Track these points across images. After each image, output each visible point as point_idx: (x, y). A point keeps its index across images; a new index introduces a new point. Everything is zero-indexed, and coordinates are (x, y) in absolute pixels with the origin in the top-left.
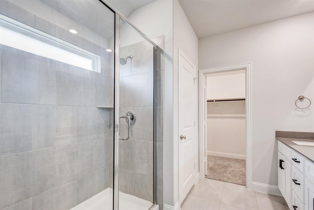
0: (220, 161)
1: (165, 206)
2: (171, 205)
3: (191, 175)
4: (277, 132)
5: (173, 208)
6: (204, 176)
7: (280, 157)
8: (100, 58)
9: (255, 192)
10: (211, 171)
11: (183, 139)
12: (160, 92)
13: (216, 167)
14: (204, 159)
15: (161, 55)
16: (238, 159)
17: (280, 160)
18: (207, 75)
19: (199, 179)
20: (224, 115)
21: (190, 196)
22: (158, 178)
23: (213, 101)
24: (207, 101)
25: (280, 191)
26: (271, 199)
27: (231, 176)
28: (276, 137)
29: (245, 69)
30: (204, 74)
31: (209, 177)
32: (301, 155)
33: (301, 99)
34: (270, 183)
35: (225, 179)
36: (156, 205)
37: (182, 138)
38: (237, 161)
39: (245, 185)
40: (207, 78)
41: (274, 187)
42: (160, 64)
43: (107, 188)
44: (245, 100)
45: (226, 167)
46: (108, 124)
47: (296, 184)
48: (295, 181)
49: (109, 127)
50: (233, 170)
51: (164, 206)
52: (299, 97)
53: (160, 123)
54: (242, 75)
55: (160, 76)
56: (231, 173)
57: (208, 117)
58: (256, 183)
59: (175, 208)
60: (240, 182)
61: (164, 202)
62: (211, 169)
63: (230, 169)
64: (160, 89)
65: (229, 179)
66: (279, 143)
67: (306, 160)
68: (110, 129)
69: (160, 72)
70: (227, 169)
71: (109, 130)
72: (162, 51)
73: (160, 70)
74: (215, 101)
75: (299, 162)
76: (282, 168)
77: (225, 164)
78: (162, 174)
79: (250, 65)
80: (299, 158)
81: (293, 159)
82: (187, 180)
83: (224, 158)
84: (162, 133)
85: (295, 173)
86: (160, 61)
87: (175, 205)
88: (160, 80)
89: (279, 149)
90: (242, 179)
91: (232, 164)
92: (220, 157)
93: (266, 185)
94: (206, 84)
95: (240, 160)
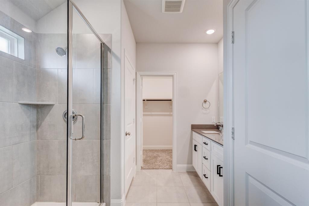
0: (151, 153)
1: (113, 201)
2: (118, 199)
3: (132, 168)
4: (192, 125)
5: (120, 201)
6: (141, 168)
7: (194, 143)
8: (23, 41)
9: (179, 172)
10: (145, 162)
11: (128, 135)
12: (107, 90)
13: (148, 158)
14: (140, 153)
15: (109, 53)
16: (163, 150)
17: (195, 145)
18: (143, 77)
19: (137, 172)
20: (153, 113)
21: (131, 187)
22: (105, 176)
23: (145, 100)
24: (143, 100)
25: (194, 168)
26: (189, 175)
27: (161, 163)
28: (191, 129)
29: (173, 76)
30: (141, 76)
31: (144, 168)
32: (209, 139)
33: (205, 102)
34: (188, 164)
35: (157, 167)
36: (102, 203)
37: (126, 134)
38: (163, 151)
39: (172, 169)
40: (143, 79)
41: (190, 165)
42: (107, 62)
43: (34, 202)
44: (171, 100)
45: (155, 157)
46: (35, 124)
47: (206, 159)
48: (205, 157)
49: (36, 128)
50: (161, 159)
51: (111, 202)
52: (204, 100)
53: (107, 121)
54: (170, 80)
55: (107, 74)
56: (160, 162)
57: (144, 115)
58: (179, 165)
59: (122, 200)
60: (168, 167)
61: (111, 198)
62: (144, 161)
63: (159, 158)
64: (107, 86)
65: (159, 166)
66: (194, 133)
67: (212, 142)
68: (37, 130)
69: (107, 70)
70: (157, 159)
71: (35, 131)
72: (109, 50)
73: (107, 69)
74: (147, 100)
75: (207, 144)
76: (196, 150)
77: (155, 155)
78: (109, 171)
79: (175, 73)
80: (208, 141)
81: (204, 143)
82: (129, 174)
83: (153, 150)
84: (110, 131)
85: (204, 152)
86: (107, 59)
87: (122, 198)
88: (107, 79)
89: (193, 137)
90: (169, 164)
91: (159, 154)
92: (149, 150)
93: (185, 165)
94: (142, 85)
95: (165, 150)
